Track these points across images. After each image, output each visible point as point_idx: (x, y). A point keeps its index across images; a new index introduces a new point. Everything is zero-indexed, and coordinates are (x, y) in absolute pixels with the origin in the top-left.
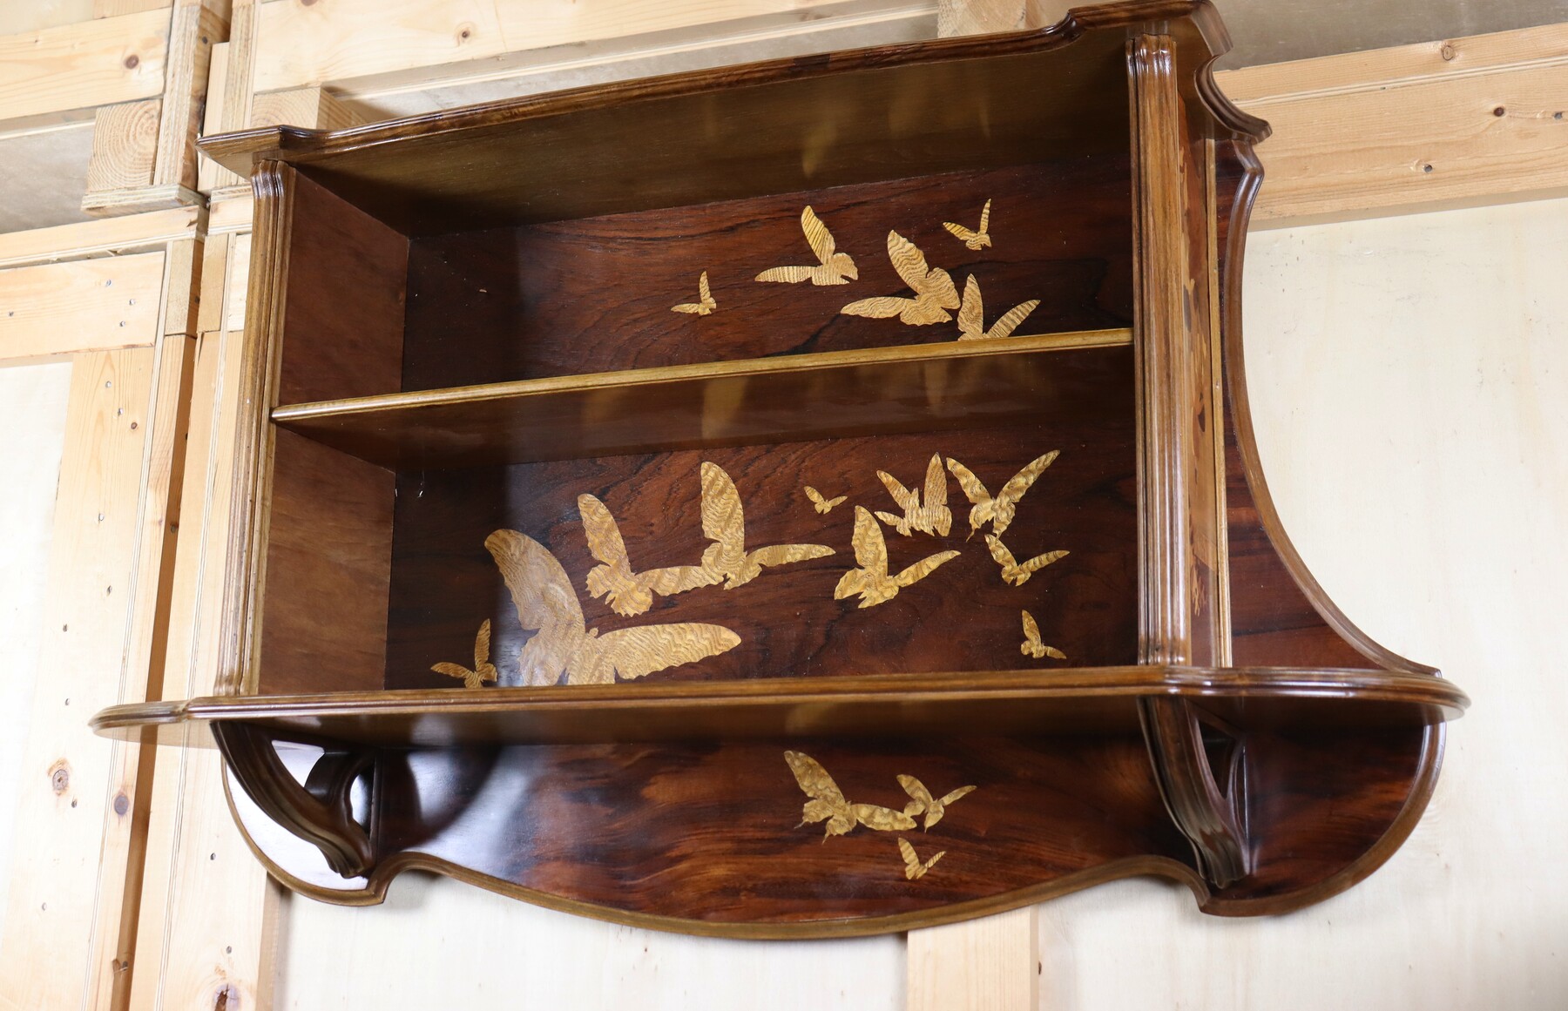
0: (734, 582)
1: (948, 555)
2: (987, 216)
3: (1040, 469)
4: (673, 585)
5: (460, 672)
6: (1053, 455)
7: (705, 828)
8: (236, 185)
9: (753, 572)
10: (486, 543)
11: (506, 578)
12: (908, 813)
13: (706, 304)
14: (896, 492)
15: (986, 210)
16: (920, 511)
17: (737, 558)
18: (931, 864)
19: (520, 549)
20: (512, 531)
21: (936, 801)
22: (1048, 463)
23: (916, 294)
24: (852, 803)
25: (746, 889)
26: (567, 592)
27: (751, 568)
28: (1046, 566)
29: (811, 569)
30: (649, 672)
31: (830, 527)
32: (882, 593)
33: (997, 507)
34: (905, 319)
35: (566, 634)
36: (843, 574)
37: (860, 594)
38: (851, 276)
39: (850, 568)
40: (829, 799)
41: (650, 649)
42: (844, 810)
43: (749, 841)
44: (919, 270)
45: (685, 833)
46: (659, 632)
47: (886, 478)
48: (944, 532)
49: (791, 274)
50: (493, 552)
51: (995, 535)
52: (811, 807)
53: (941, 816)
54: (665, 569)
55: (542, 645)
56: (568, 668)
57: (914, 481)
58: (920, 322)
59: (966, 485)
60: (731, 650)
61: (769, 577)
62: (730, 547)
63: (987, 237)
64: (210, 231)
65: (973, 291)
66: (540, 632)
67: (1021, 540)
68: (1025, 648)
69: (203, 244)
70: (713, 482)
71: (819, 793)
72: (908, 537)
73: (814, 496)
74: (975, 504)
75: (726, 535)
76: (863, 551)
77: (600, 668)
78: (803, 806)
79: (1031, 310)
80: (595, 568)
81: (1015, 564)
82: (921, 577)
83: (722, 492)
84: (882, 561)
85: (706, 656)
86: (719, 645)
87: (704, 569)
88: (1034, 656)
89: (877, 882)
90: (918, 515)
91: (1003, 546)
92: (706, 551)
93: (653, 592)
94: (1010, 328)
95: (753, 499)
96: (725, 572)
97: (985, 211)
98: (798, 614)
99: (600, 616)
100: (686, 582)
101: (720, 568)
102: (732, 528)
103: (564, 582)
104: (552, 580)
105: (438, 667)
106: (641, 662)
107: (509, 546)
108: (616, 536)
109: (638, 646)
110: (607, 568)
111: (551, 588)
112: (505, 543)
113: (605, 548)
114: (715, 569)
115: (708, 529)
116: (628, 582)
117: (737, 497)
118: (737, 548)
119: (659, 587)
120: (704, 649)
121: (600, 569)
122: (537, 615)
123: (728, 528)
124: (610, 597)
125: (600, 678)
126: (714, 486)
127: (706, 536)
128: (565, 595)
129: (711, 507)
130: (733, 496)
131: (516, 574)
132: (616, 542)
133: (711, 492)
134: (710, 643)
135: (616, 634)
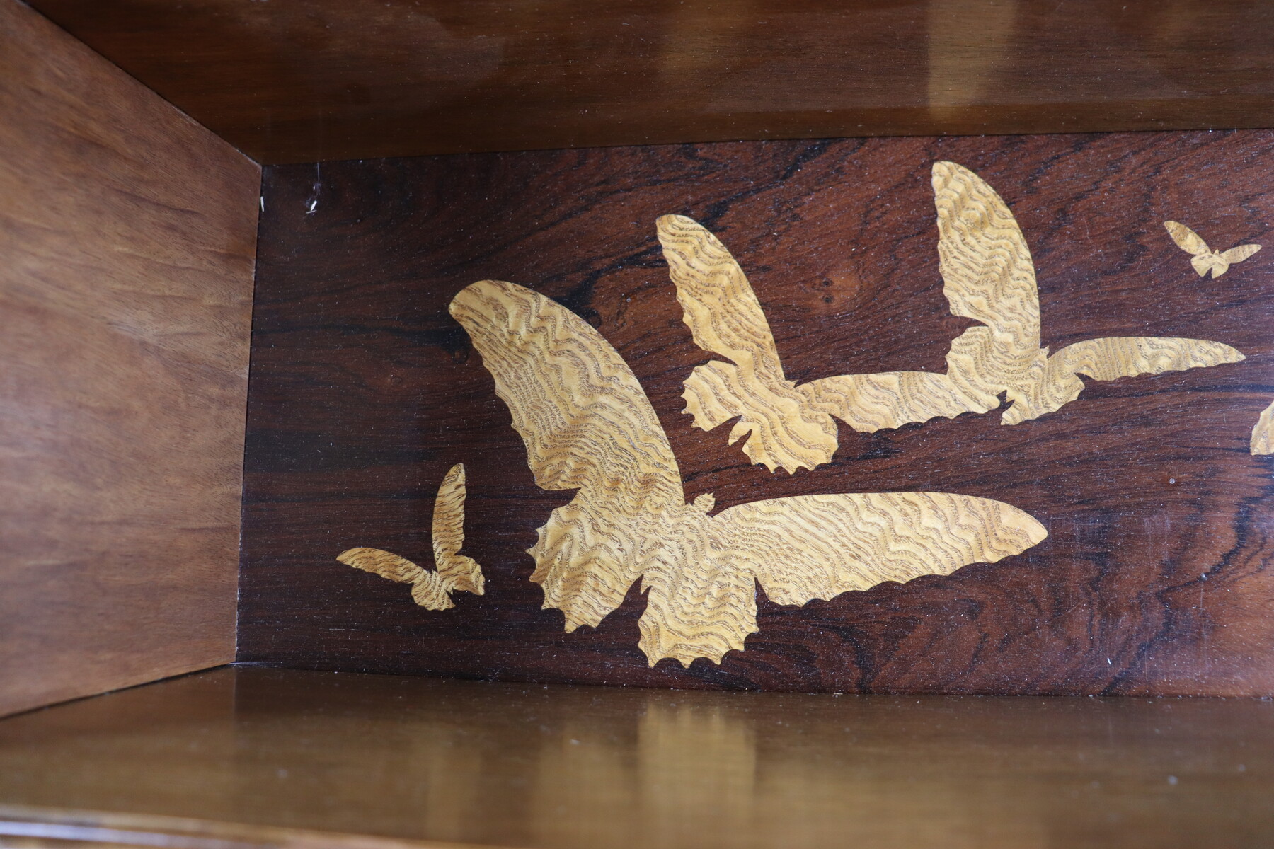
0: (1022, 410)
4: (886, 412)
9: (1061, 393)
10: (452, 308)
11: (497, 380)
17: (1027, 361)
19: (528, 322)
20: (509, 285)
26: (638, 414)
27: (1062, 383)
29: (1195, 390)
30: (838, 592)
31: (1229, 306)
35: (640, 505)
36: (1264, 406)
41: (837, 546)
46: (857, 509)
50: (468, 326)
54: (863, 376)
55: (587, 527)
56: (646, 575)
61: (1100, 402)
62: (1009, 338)
66: (579, 494)
70: (961, 204)
73: (1191, 242)
75: (999, 312)
77: (724, 580)
80: (703, 368)
83: (982, 224)
85: (967, 563)
86: (998, 541)
87: (954, 380)
92: (955, 342)
93: (841, 424)
95: (1055, 241)
96: (1002, 388)
98: (1172, 481)
99: (717, 470)
100: (915, 404)
101: (989, 378)
102: (1011, 297)
103: (630, 394)
104: (603, 389)
105: (352, 558)
106: (817, 571)
107: (504, 317)
108: (748, 303)
109: (808, 537)
110: (730, 369)
111: (603, 406)
112: (495, 309)
113: (723, 326)
114: (978, 380)
115: (957, 297)
116: (780, 401)
117: (1017, 235)
118: (1024, 340)
119: (852, 413)
120: (961, 547)
121: (713, 370)
122: (571, 462)
123: (1001, 298)
124: (739, 430)
125: (723, 600)
126: (964, 213)
127: (953, 310)
128: (636, 422)
129: (961, 252)
130: (1007, 232)
131: (521, 373)
132: (750, 316)
133: (957, 223)
134: (977, 535)
135: (756, 509)
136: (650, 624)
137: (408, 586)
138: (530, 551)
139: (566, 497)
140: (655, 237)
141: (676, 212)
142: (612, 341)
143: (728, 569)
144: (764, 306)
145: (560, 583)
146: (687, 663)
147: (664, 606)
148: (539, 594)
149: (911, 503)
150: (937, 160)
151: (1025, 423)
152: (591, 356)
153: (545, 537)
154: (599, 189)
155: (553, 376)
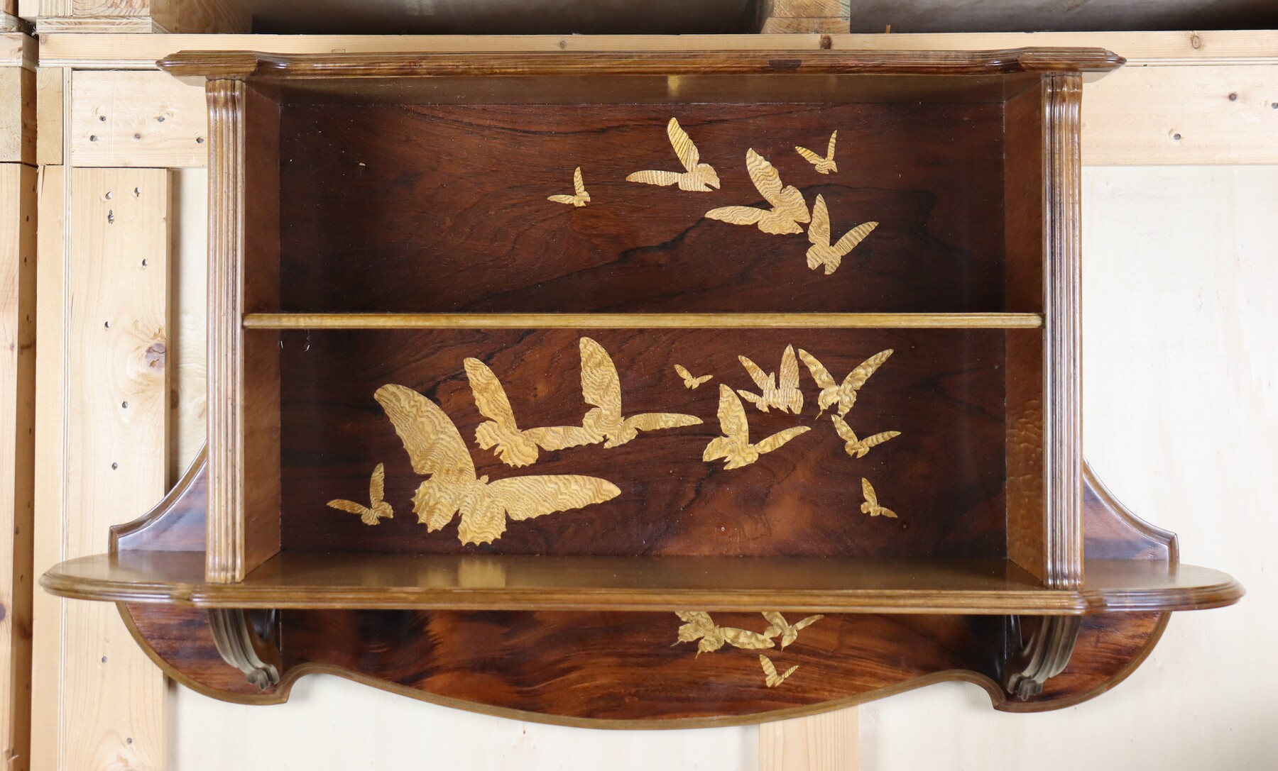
0: (612, 443)
1: (802, 430)
2: (834, 145)
3: (877, 364)
4: (558, 442)
5: (356, 508)
6: (889, 352)
7: (593, 645)
8: (64, 17)
9: (629, 435)
10: (376, 396)
11: (396, 428)
12: (768, 635)
13: (581, 198)
14: (755, 375)
15: (833, 140)
16: (776, 391)
17: (615, 422)
18: (787, 675)
19: (409, 402)
20: (401, 386)
21: (790, 627)
22: (884, 359)
23: (772, 207)
24: (721, 627)
25: (630, 694)
26: (457, 443)
27: (629, 431)
28: (882, 443)
29: (682, 435)
30: (538, 515)
31: (698, 401)
32: (744, 458)
33: (841, 393)
34: (762, 227)
35: (458, 480)
36: (710, 440)
37: (725, 458)
38: (714, 185)
39: (716, 436)
40: (700, 623)
41: (537, 496)
42: (714, 632)
43: (632, 655)
44: (774, 186)
45: (574, 648)
46: (545, 481)
47: (747, 363)
48: (797, 410)
49: (661, 178)
50: (383, 404)
51: (840, 416)
52: (685, 629)
53: (795, 638)
54: (549, 428)
55: (436, 489)
56: (461, 508)
57: (771, 366)
58: (775, 231)
59: (815, 373)
60: (612, 499)
61: (644, 439)
62: (608, 413)
63: (834, 164)
64: (41, 62)
65: (821, 208)
66: (433, 475)
67: (862, 421)
68: (864, 508)
69: (36, 73)
70: (591, 356)
71: (691, 619)
72: (766, 413)
73: (684, 374)
74: (823, 389)
75: (604, 402)
76: (727, 422)
77: (493, 510)
78: (678, 629)
79: (870, 230)
80: (484, 424)
81: (856, 439)
82: (777, 447)
83: (599, 364)
84: (744, 432)
85: (589, 503)
86: (601, 494)
87: (585, 430)
88: (872, 515)
89: (742, 689)
90: (774, 394)
91: (846, 424)
92: (587, 414)
93: (539, 447)
94: (853, 244)
95: (629, 372)
96: (605, 433)
97: (831, 140)
98: (671, 472)
99: (489, 466)
100: (570, 440)
101: (599, 429)
102: (610, 396)
103: (454, 434)
104: (442, 432)
105: (334, 504)
106: (530, 506)
107: (399, 400)
108: (502, 396)
109: (527, 493)
110: (495, 425)
111: (442, 439)
112: (395, 396)
113: (492, 406)
114: (595, 430)
115: (588, 396)
116: (515, 438)
117: (614, 370)
118: (614, 414)
119: (544, 443)
120: (587, 497)
121: (488, 425)
122: (429, 462)
123: (606, 397)
124: (498, 449)
125: (492, 518)
126: (592, 360)
127: (586, 401)
128: (456, 446)
129: (590, 377)
130: (610, 368)
131: (407, 425)
132: (503, 402)
133: (589, 364)
134: (593, 492)
135: (505, 481)
136: (463, 528)
137: (359, 515)
138: (413, 499)
139: (427, 477)
140: (463, 368)
141: (472, 357)
142: (445, 412)
143: (494, 506)
144: (509, 398)
145: (425, 512)
146: (478, 544)
147: (468, 521)
148: (416, 517)
149: (567, 480)
150: (582, 337)
151: (614, 448)
152: (437, 418)
153: (419, 493)
154: (439, 345)
155: (421, 426)
